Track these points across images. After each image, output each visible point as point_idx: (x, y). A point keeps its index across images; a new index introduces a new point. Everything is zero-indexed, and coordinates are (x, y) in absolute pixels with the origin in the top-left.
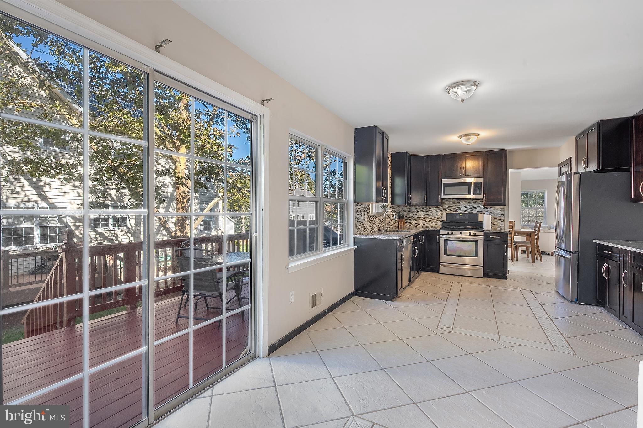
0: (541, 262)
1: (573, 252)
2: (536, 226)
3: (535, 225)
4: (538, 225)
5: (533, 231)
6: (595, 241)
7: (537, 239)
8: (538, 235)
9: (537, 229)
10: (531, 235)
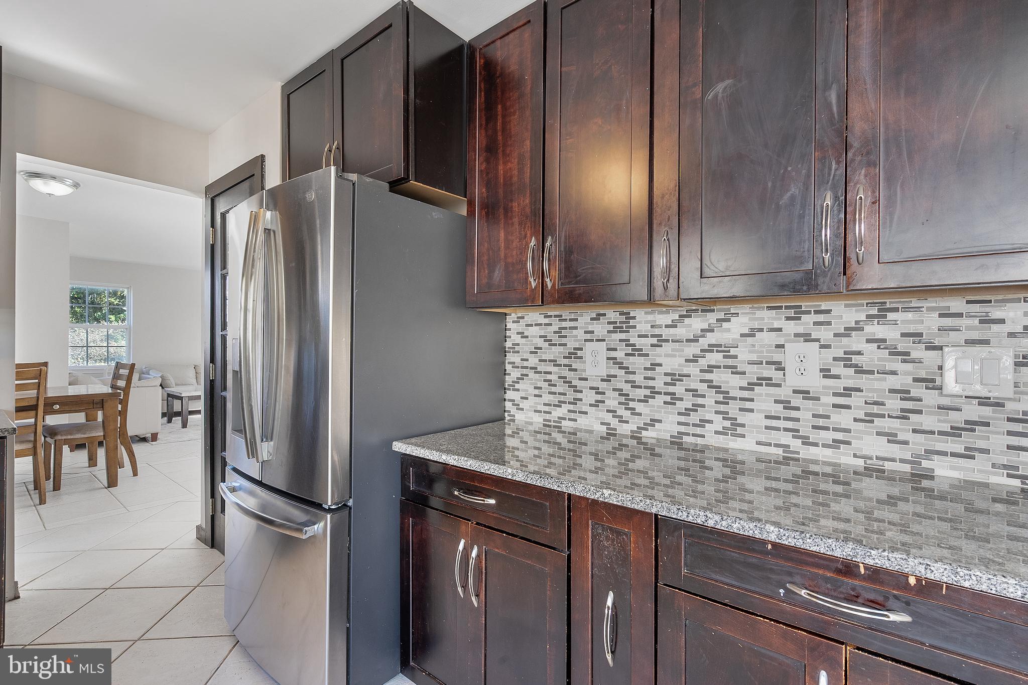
0: (135, 474)
1: (333, 507)
2: (116, 376)
3: (115, 374)
4: (124, 372)
5: (110, 391)
6: (399, 447)
7: (123, 413)
8: (125, 402)
9: (122, 383)
10: (106, 405)
